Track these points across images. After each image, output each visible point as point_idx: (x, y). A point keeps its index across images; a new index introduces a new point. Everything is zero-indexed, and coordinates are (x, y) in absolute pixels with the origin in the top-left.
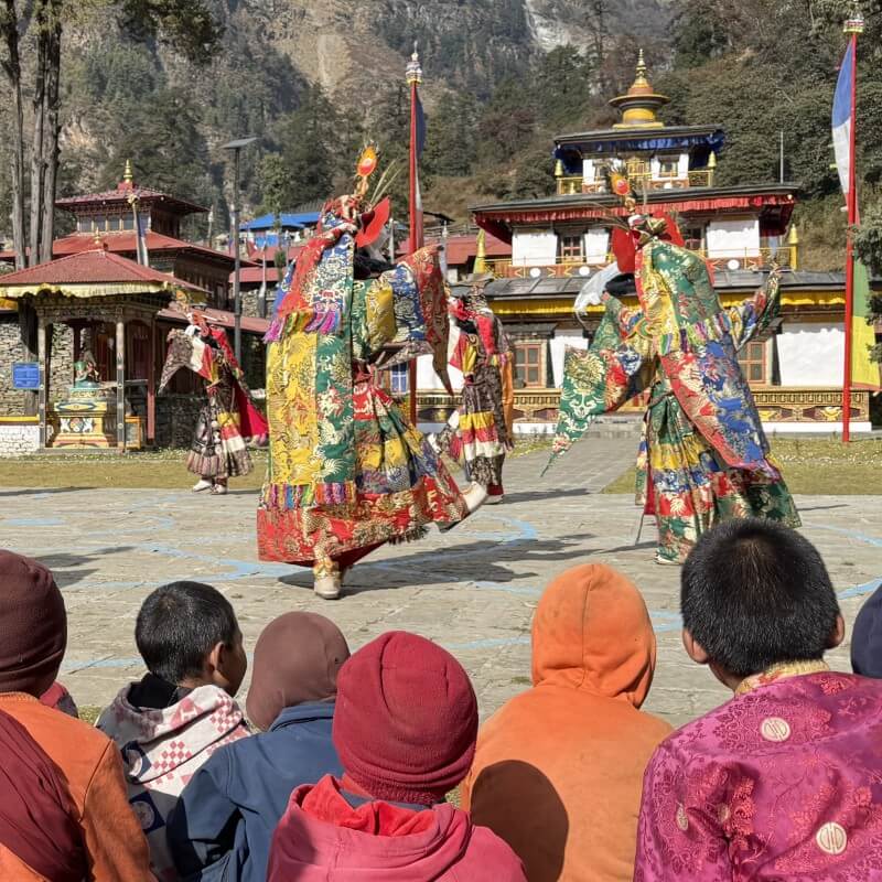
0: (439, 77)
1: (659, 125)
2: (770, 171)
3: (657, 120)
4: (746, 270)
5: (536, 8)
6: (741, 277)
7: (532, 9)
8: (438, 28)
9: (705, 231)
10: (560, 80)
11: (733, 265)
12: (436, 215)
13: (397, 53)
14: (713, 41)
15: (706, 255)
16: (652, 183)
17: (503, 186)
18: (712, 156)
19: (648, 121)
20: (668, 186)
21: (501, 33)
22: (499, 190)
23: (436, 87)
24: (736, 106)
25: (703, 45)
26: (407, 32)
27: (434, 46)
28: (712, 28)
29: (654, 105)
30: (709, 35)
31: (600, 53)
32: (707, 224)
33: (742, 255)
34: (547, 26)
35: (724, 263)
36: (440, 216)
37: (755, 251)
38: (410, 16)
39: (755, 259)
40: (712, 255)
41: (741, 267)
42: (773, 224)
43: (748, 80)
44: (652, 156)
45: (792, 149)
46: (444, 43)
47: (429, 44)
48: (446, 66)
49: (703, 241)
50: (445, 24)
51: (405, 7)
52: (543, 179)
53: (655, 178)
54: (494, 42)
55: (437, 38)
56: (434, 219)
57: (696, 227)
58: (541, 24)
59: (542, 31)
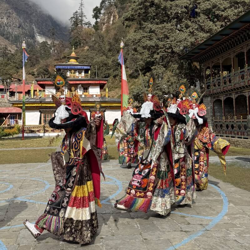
0: (14, 45)
1: (78, 63)
2: (94, 74)
3: (77, 62)
4: (97, 97)
5: (37, 31)
6: (96, 99)
7: (36, 32)
8: (13, 33)
9: (89, 88)
10: (44, 49)
11: (95, 96)
12: (17, 79)
13: (3, 38)
14: (78, 44)
15: (89, 93)
16: (77, 76)
17: (33, 73)
18: (89, 71)
19: (75, 62)
20: (80, 77)
21: (29, 36)
22: (33, 74)
23: (13, 47)
24: (86, 59)
25: (76, 44)
26: (5, 33)
27: (12, 37)
28: (78, 41)
29: (76, 59)
30: (77, 42)
31: (54, 44)
32: (89, 87)
33: (96, 94)
34: (39, 36)
35: (92, 95)
36: (18, 79)
37: (99, 93)
38: (6, 29)
39: (99, 95)
40: (90, 94)
41: (96, 96)
42: (102, 87)
43: (89, 54)
44: (77, 70)
45: (98, 69)
46: (15, 37)
47: (11, 36)
48: (16, 42)
49: (88, 90)
50: (15, 32)
51: (5, 27)
52: (43, 72)
53: (77, 75)
54: (27, 38)
55: (13, 35)
56: (17, 80)
57: (87, 87)
58: (38, 35)
59: (38, 37)
